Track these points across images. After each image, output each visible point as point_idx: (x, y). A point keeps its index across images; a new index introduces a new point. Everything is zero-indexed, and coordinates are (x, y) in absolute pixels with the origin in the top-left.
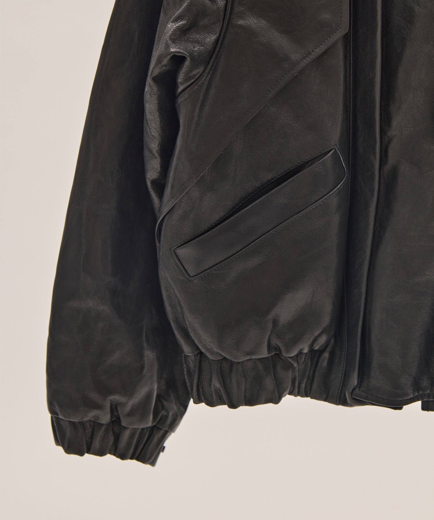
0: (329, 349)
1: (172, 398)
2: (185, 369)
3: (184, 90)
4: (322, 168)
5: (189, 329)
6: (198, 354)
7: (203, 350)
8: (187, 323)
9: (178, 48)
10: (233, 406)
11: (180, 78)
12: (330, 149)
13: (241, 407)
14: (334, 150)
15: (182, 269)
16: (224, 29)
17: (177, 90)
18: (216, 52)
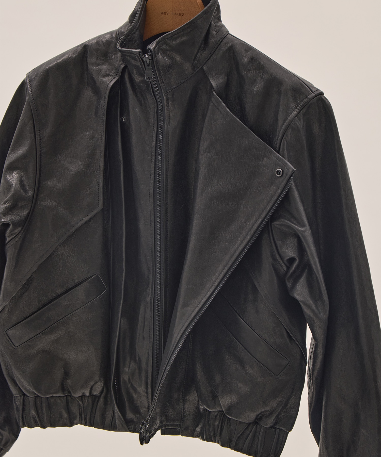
0: (103, 395)
1: (7, 428)
2: (15, 408)
3: (10, 241)
4: (89, 285)
5: (16, 379)
6: (22, 395)
7: (25, 392)
8: (15, 375)
9: (6, 219)
10: (44, 427)
11: (7, 234)
12: (94, 274)
13: (48, 428)
14: (96, 275)
15: (11, 342)
16: (33, 207)
17: (6, 241)
18: (28, 220)
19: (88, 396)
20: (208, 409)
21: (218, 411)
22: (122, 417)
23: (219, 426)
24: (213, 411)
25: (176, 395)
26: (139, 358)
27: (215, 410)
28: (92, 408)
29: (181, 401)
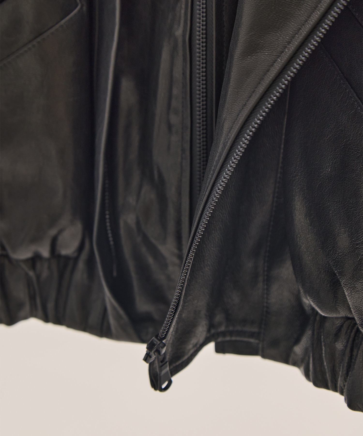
0: (83, 257)
19: (48, 260)
20: (320, 311)
21: (342, 318)
22: (122, 312)
23: (344, 355)
24: (332, 318)
25: (249, 265)
26: (160, 175)
27: (334, 315)
28: (60, 285)
29: (261, 279)
